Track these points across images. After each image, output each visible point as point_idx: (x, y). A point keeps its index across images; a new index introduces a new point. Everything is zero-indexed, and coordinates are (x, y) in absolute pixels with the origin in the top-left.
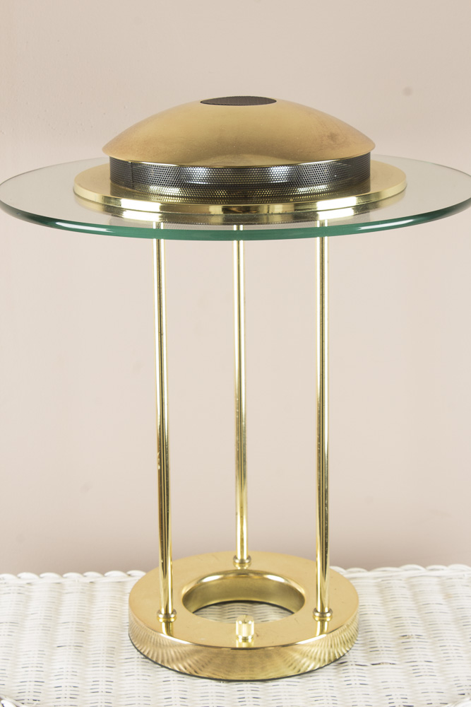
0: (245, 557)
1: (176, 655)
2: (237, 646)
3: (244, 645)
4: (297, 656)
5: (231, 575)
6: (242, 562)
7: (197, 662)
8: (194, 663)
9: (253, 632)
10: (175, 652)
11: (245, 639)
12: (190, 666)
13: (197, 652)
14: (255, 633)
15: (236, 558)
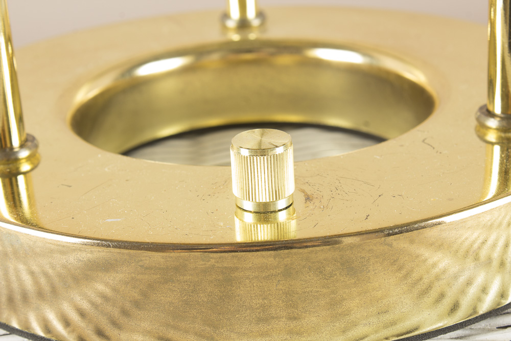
0: (251, 14)
1: (36, 282)
2: (239, 238)
3: (264, 233)
4: (442, 262)
5: (215, 57)
6: (243, 24)
7: (105, 298)
8: (93, 304)
9: (290, 187)
10: (32, 273)
11: (265, 213)
12: (82, 314)
13: (106, 267)
14: (299, 189)
15: (226, 16)
